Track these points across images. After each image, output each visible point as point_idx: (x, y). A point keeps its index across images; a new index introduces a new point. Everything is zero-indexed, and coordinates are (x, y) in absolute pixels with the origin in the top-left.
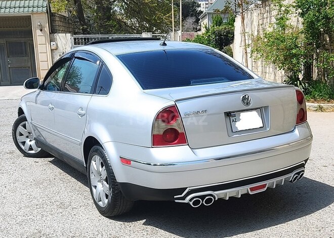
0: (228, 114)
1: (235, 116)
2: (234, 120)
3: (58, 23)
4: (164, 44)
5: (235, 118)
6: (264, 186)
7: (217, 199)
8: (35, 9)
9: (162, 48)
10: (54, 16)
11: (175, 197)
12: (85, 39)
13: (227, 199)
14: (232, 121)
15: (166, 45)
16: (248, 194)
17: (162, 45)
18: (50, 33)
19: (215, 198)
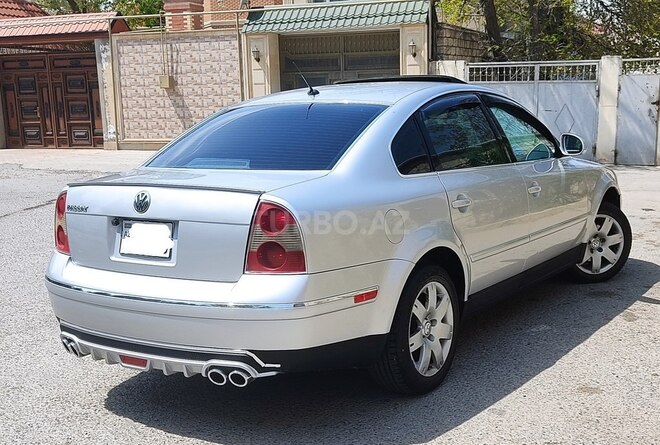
1: (130, 226)
3: (446, 40)
8: (408, 18)
10: (441, 28)
12: (501, 69)
14: (123, 235)
18: (429, 60)
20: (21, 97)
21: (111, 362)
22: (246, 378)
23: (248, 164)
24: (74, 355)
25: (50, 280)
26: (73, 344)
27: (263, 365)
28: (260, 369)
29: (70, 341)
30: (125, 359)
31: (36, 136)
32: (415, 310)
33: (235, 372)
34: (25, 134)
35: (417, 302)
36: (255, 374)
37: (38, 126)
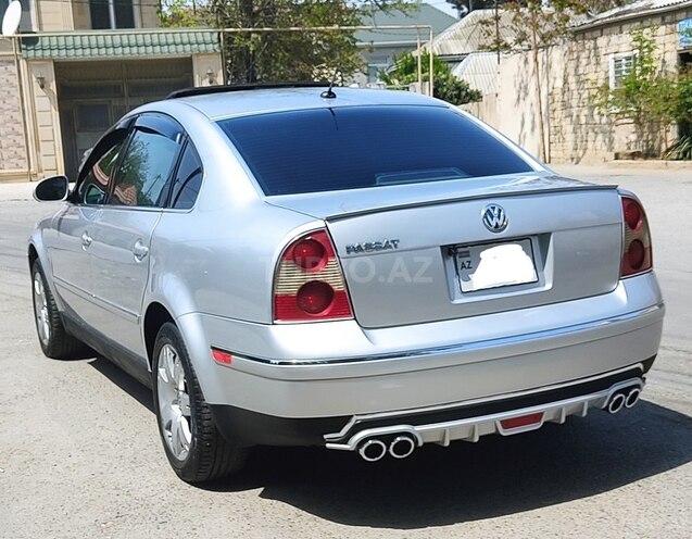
0: (450, 251)
1: (467, 254)
2: (467, 264)
4: (331, 95)
5: (468, 259)
6: (537, 417)
7: (421, 444)
9: (325, 104)
11: (325, 437)
13: (447, 444)
14: (459, 267)
15: (335, 96)
16: (497, 435)
17: (327, 97)
19: (416, 442)
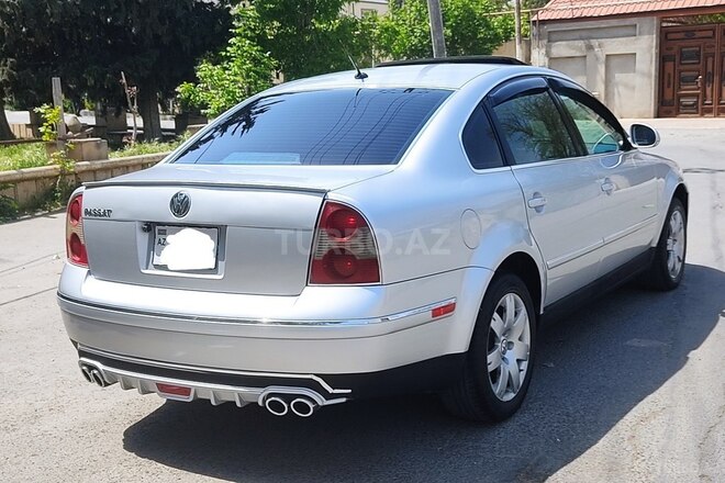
1: (164, 233)
2: (163, 241)
5: (164, 236)
14: (156, 243)
20: (682, 68)
21: (145, 391)
22: (311, 406)
23: (298, 158)
24: (96, 384)
25: (62, 296)
26: (96, 372)
27: (331, 390)
28: (328, 396)
29: (91, 368)
30: (162, 388)
31: (693, 105)
32: (493, 324)
33: (298, 400)
34: (679, 103)
35: (496, 315)
36: (321, 401)
37: (697, 96)
